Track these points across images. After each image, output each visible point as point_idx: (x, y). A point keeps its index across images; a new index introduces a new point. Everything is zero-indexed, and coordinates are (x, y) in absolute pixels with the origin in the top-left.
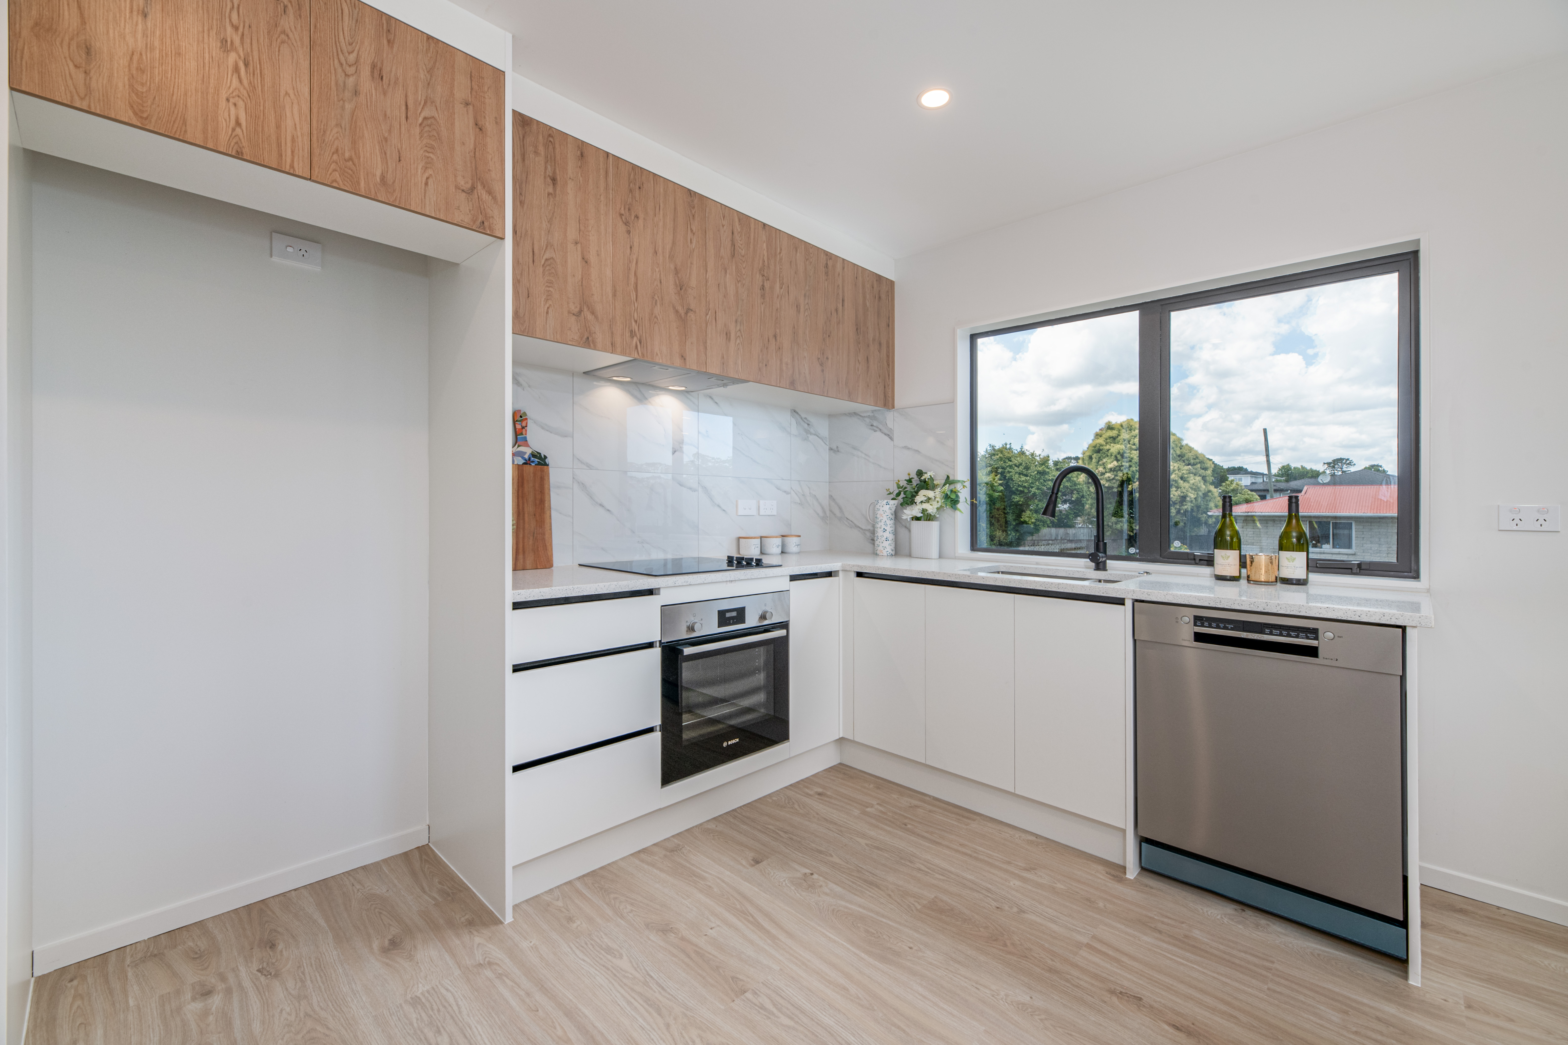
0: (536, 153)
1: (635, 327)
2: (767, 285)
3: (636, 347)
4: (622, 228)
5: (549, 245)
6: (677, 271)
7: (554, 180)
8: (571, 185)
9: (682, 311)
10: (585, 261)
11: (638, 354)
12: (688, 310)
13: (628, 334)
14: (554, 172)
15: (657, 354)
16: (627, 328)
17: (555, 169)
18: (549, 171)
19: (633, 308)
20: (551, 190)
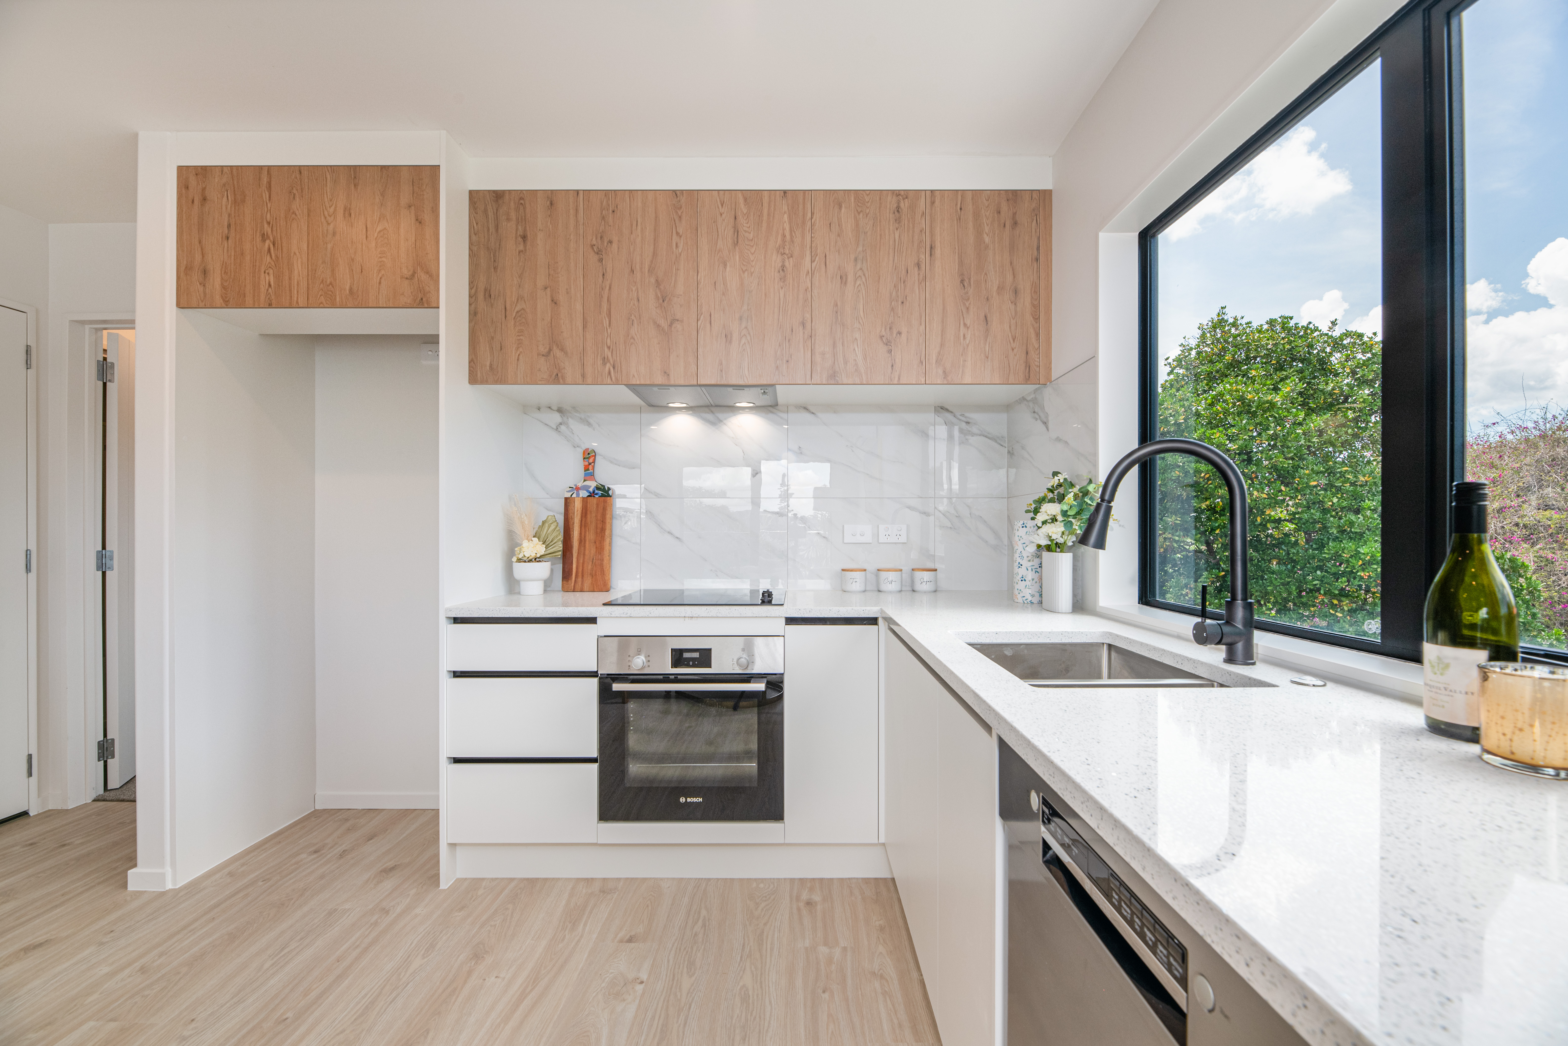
0: (508, 220)
1: (607, 353)
2: (789, 264)
3: (609, 373)
4: (594, 258)
5: (520, 298)
6: (658, 283)
7: (524, 238)
8: (540, 236)
9: (664, 324)
10: (554, 302)
11: (611, 380)
12: (674, 321)
13: (600, 362)
14: (525, 230)
15: (634, 376)
16: (599, 357)
17: (525, 227)
18: (520, 231)
19: (606, 335)
20: (521, 247)
